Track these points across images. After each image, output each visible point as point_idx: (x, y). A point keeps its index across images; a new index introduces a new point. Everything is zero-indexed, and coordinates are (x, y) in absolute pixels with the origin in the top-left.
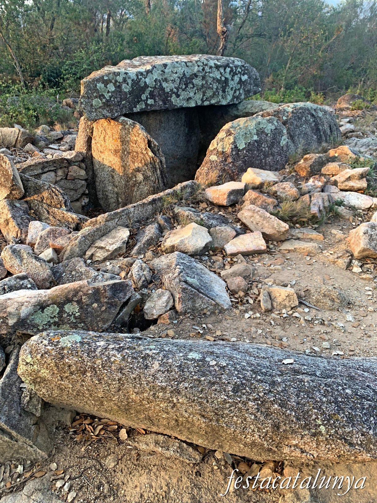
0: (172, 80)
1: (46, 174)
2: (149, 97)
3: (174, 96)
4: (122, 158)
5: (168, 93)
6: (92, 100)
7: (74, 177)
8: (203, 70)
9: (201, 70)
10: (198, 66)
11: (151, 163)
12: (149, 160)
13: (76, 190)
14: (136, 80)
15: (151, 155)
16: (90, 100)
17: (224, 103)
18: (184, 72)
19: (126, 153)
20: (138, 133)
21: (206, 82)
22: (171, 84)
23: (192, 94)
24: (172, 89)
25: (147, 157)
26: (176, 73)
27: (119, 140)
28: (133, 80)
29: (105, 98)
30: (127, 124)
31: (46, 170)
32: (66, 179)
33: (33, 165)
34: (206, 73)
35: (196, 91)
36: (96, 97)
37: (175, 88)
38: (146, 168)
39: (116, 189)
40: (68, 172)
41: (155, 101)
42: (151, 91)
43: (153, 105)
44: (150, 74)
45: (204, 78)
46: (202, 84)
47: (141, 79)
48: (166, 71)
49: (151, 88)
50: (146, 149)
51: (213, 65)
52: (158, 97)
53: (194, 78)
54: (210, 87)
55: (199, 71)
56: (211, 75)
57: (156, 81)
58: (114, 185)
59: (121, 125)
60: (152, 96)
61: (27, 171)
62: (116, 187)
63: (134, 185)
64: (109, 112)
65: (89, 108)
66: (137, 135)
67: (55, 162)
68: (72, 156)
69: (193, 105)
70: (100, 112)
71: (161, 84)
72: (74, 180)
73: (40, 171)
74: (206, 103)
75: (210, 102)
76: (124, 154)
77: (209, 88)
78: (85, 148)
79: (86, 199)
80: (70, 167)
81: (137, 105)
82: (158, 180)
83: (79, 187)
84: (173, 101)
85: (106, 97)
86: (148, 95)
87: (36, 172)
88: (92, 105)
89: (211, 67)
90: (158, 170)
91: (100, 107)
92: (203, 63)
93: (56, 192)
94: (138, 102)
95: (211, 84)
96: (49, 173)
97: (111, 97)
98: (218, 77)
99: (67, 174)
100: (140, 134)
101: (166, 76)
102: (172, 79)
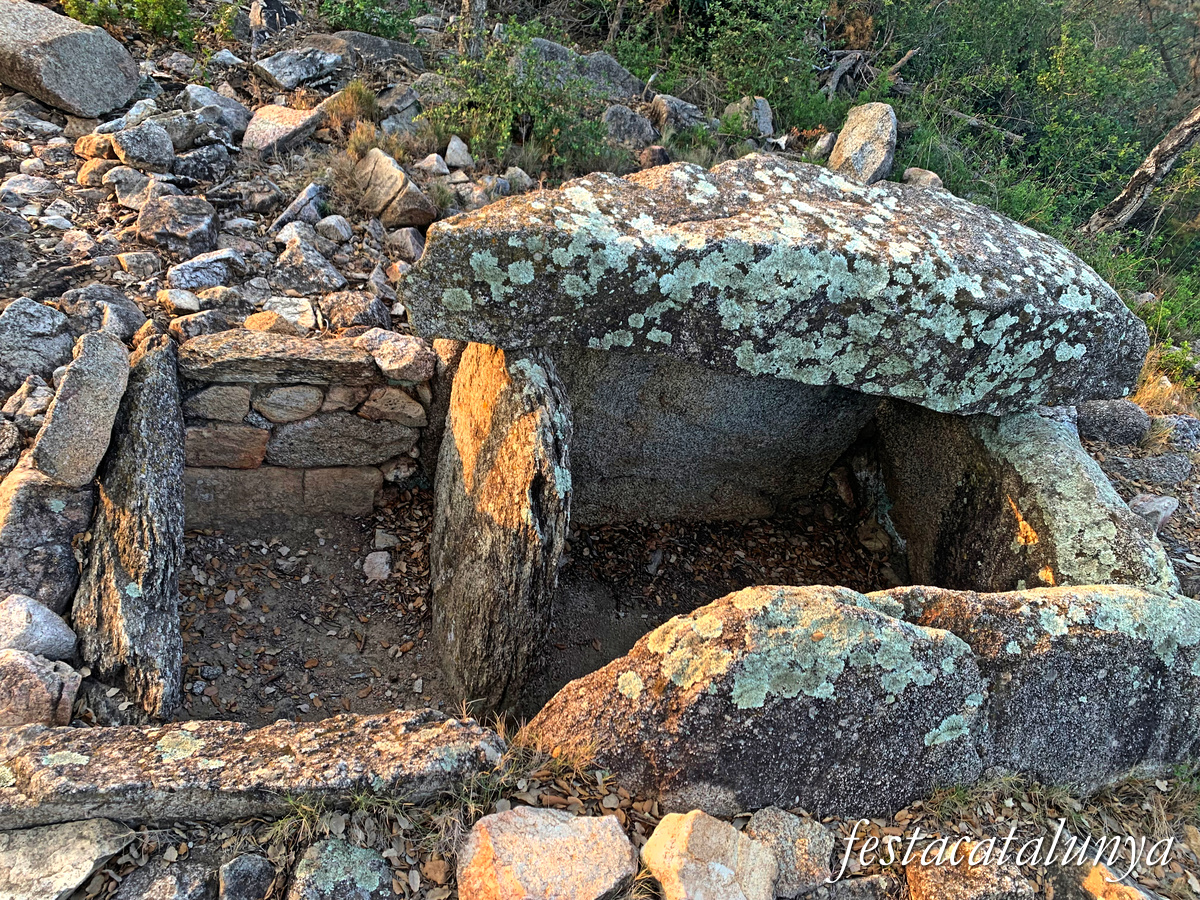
0: (764, 302)
1: (289, 389)
2: (658, 322)
3: (749, 345)
4: (478, 459)
5: (730, 333)
6: (445, 287)
7: (383, 414)
8: (902, 299)
9: (893, 299)
10: (892, 282)
11: (516, 536)
12: (516, 525)
13: (375, 446)
14: (624, 273)
15: (524, 517)
16: (436, 286)
17: (941, 405)
18: (824, 287)
19: (489, 456)
20: (526, 437)
21: (897, 338)
22: (753, 313)
23: (825, 352)
24: (750, 328)
25: (516, 513)
26: (789, 285)
27: (490, 414)
28: (609, 271)
29: (489, 295)
30: (521, 391)
31: (295, 379)
32: (355, 412)
33: (255, 361)
34: (909, 310)
35: (849, 348)
36: (460, 284)
37: (763, 325)
38: (502, 538)
39: (449, 511)
40: (367, 399)
41: (676, 338)
42: (671, 310)
43: (665, 346)
44: (688, 265)
45: (892, 322)
46: (879, 336)
47: (644, 273)
48: (756, 268)
49: (675, 302)
50: (523, 492)
52: (690, 330)
53: (856, 312)
54: (904, 354)
55: (883, 299)
56: (925, 322)
57: (697, 290)
58: (450, 497)
59: (508, 383)
60: (670, 321)
61: (228, 371)
62: (452, 507)
63: (470, 549)
64: (494, 330)
65: (427, 305)
66: (523, 440)
67: (330, 368)
68: (395, 366)
69: (817, 378)
70: (460, 324)
71: (712, 304)
72: (378, 421)
73: (274, 379)
74: (868, 388)
75: (887, 388)
76: (485, 455)
77: (901, 354)
78: (449, 356)
79: (404, 468)
80: (378, 390)
81: (606, 332)
82: (517, 586)
83: (388, 440)
84: (740, 357)
85: (494, 293)
86: (658, 316)
87: (256, 378)
88: (437, 301)
89: (938, 300)
90: (529, 564)
91: (464, 313)
92: (916, 278)
94: (614, 327)
95: (910, 345)
96: (301, 388)
97: (508, 298)
98: (947, 335)
99: (361, 405)
100: (530, 443)
101: (746, 283)
102: (764, 297)
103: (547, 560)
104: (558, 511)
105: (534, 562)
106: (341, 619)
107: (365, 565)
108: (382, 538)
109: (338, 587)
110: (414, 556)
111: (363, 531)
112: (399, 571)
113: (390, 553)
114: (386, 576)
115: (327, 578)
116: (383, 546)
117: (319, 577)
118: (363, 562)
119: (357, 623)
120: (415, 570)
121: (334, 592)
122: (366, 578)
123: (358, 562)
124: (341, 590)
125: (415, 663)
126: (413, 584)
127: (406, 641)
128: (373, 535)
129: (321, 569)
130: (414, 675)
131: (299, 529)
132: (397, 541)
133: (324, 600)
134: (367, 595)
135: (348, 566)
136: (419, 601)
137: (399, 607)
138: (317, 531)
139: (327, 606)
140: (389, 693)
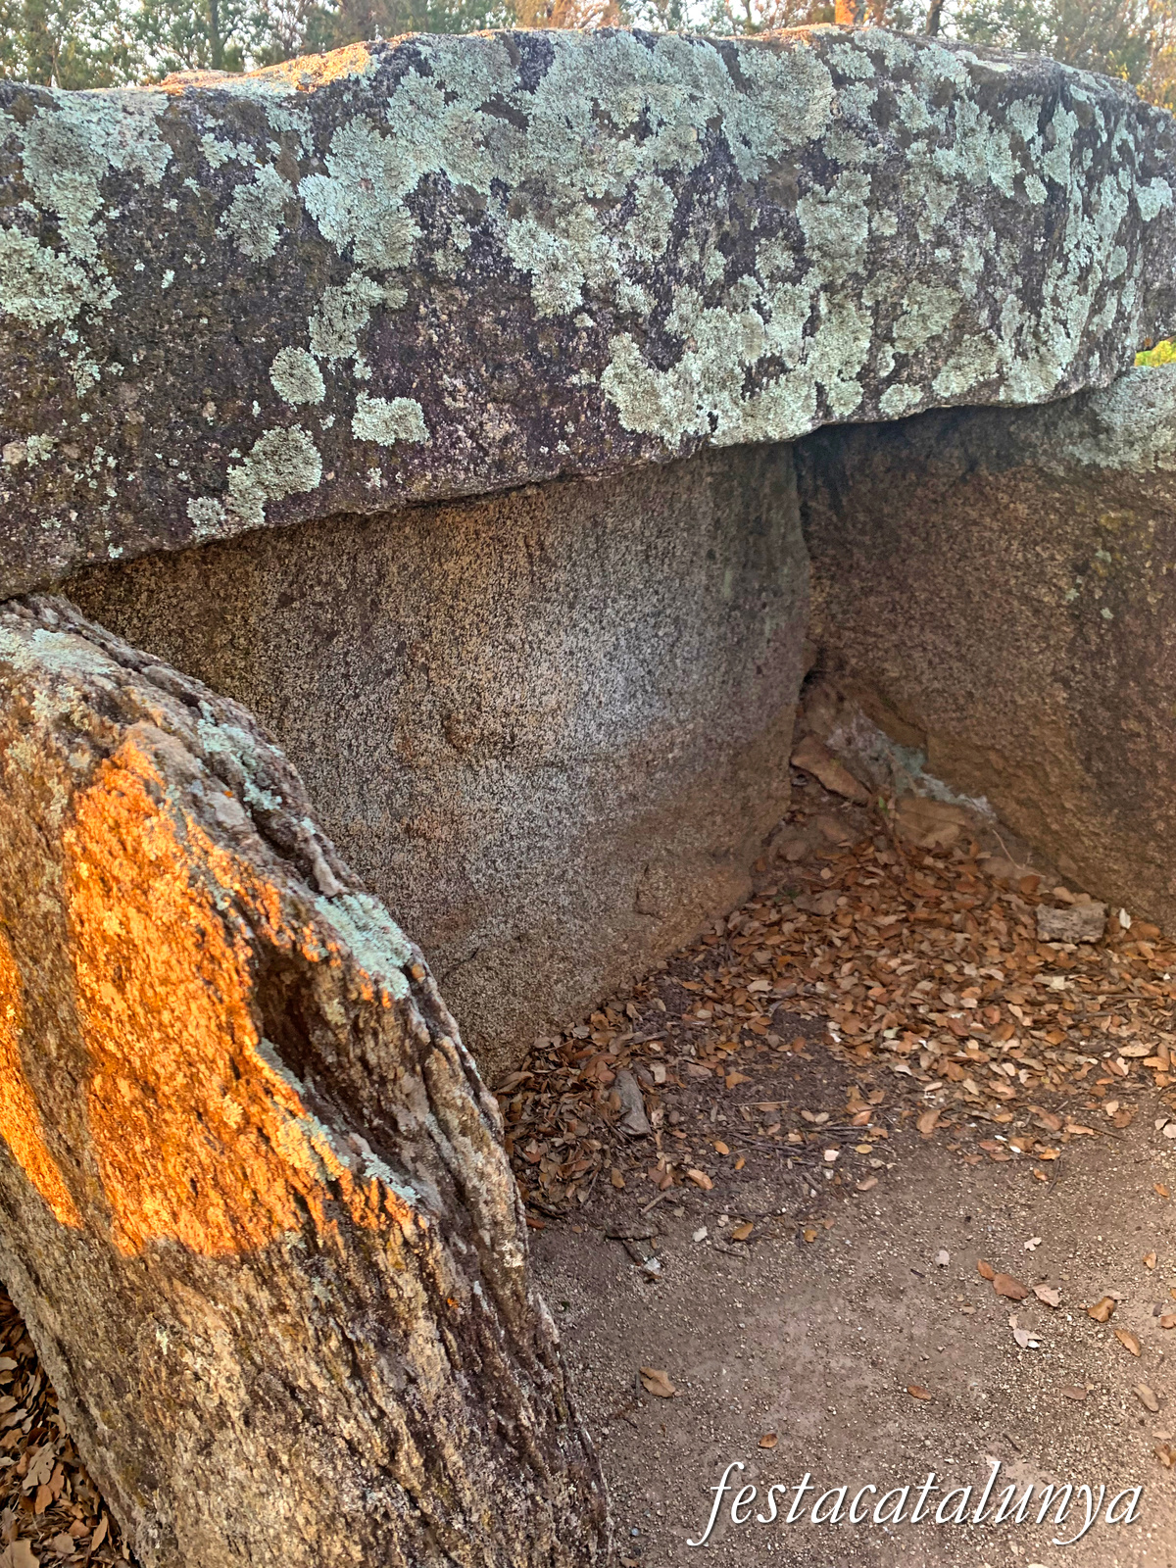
0: (608, 201)
2: (362, 371)
3: (625, 348)
5: (564, 324)
8: (883, 111)
9: (864, 115)
10: (840, 81)
11: (312, 1252)
12: (286, 1214)
14: (172, 184)
15: (301, 1158)
17: (1028, 388)
18: (714, 123)
20: (134, 855)
21: (907, 229)
22: (597, 242)
23: (784, 334)
24: (611, 287)
25: (258, 1168)
26: (642, 130)
28: (116, 186)
30: (26, 722)
34: (906, 138)
35: (823, 308)
37: (639, 274)
38: (264, 1298)
41: (437, 414)
42: (380, 310)
43: (418, 449)
45: (885, 185)
46: (874, 239)
47: (233, 171)
48: (537, 104)
49: (378, 276)
50: (239, 1068)
51: (962, 80)
52: (461, 366)
53: (805, 191)
54: (935, 266)
55: (845, 124)
56: (948, 160)
57: (424, 200)
66: (125, 872)
69: (795, 419)
71: (484, 240)
74: (900, 401)
75: (927, 388)
77: (928, 273)
81: (224, 463)
82: (424, 1440)
84: (621, 397)
86: (352, 351)
89: (943, 95)
90: (424, 1327)
92: (878, 58)
94: (243, 433)
95: (941, 239)
98: (996, 179)
100: (159, 866)
101: (537, 158)
102: (602, 184)
103: (483, 1268)
104: (418, 1057)
105: (438, 1308)
110: (43, 1501)
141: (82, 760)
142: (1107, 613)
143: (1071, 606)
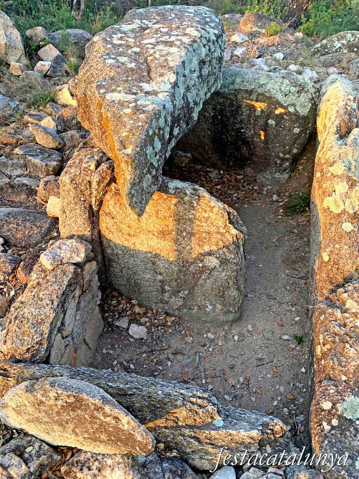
0: (194, 85)
1: (67, 313)
4: (176, 241)
5: (192, 108)
6: (143, 181)
7: (89, 280)
9: (208, 52)
10: (204, 46)
11: (233, 243)
12: (232, 240)
15: (233, 233)
19: (184, 234)
20: (210, 207)
21: (212, 68)
24: (195, 100)
26: (195, 71)
27: (171, 219)
28: (171, 114)
29: (154, 167)
30: (185, 193)
34: (212, 53)
36: (146, 173)
39: (160, 277)
40: (83, 281)
43: (178, 134)
44: (176, 89)
45: (210, 63)
46: (208, 72)
47: (176, 104)
48: (186, 72)
50: (226, 226)
51: (214, 38)
52: (183, 119)
53: (202, 68)
55: (206, 55)
56: (216, 55)
57: (183, 98)
58: (156, 272)
59: (175, 198)
60: (178, 121)
62: (161, 274)
63: (201, 272)
65: (140, 197)
68: (83, 256)
70: (149, 193)
71: (187, 99)
72: (90, 285)
73: (62, 315)
74: (208, 96)
75: (211, 92)
76: (181, 236)
77: (213, 74)
78: (89, 229)
80: (84, 273)
85: (155, 165)
87: (58, 324)
88: (142, 191)
89: (214, 42)
92: (206, 39)
93: (199, 401)
94: (170, 141)
97: (158, 162)
99: (83, 286)
101: (187, 82)
106: (162, 357)
107: (135, 336)
108: (123, 323)
109: (143, 353)
110: (141, 312)
111: (112, 330)
112: (146, 323)
113: (133, 323)
114: (145, 330)
115: (135, 357)
116: (127, 325)
117: (132, 360)
118: (132, 337)
119: (167, 351)
120: (149, 315)
121: (144, 355)
122: (142, 339)
123: (131, 339)
124: (145, 352)
125: (198, 333)
126: (158, 318)
127: (185, 333)
128: (118, 327)
129: (127, 357)
130: (205, 336)
131: (100, 359)
132: (127, 317)
133: (147, 362)
134: (152, 342)
135: (130, 344)
136: (168, 319)
137: (166, 329)
138: (104, 351)
139: (152, 361)
140: (210, 349)
141: (197, 197)
142: (219, 117)
143: (212, 116)
